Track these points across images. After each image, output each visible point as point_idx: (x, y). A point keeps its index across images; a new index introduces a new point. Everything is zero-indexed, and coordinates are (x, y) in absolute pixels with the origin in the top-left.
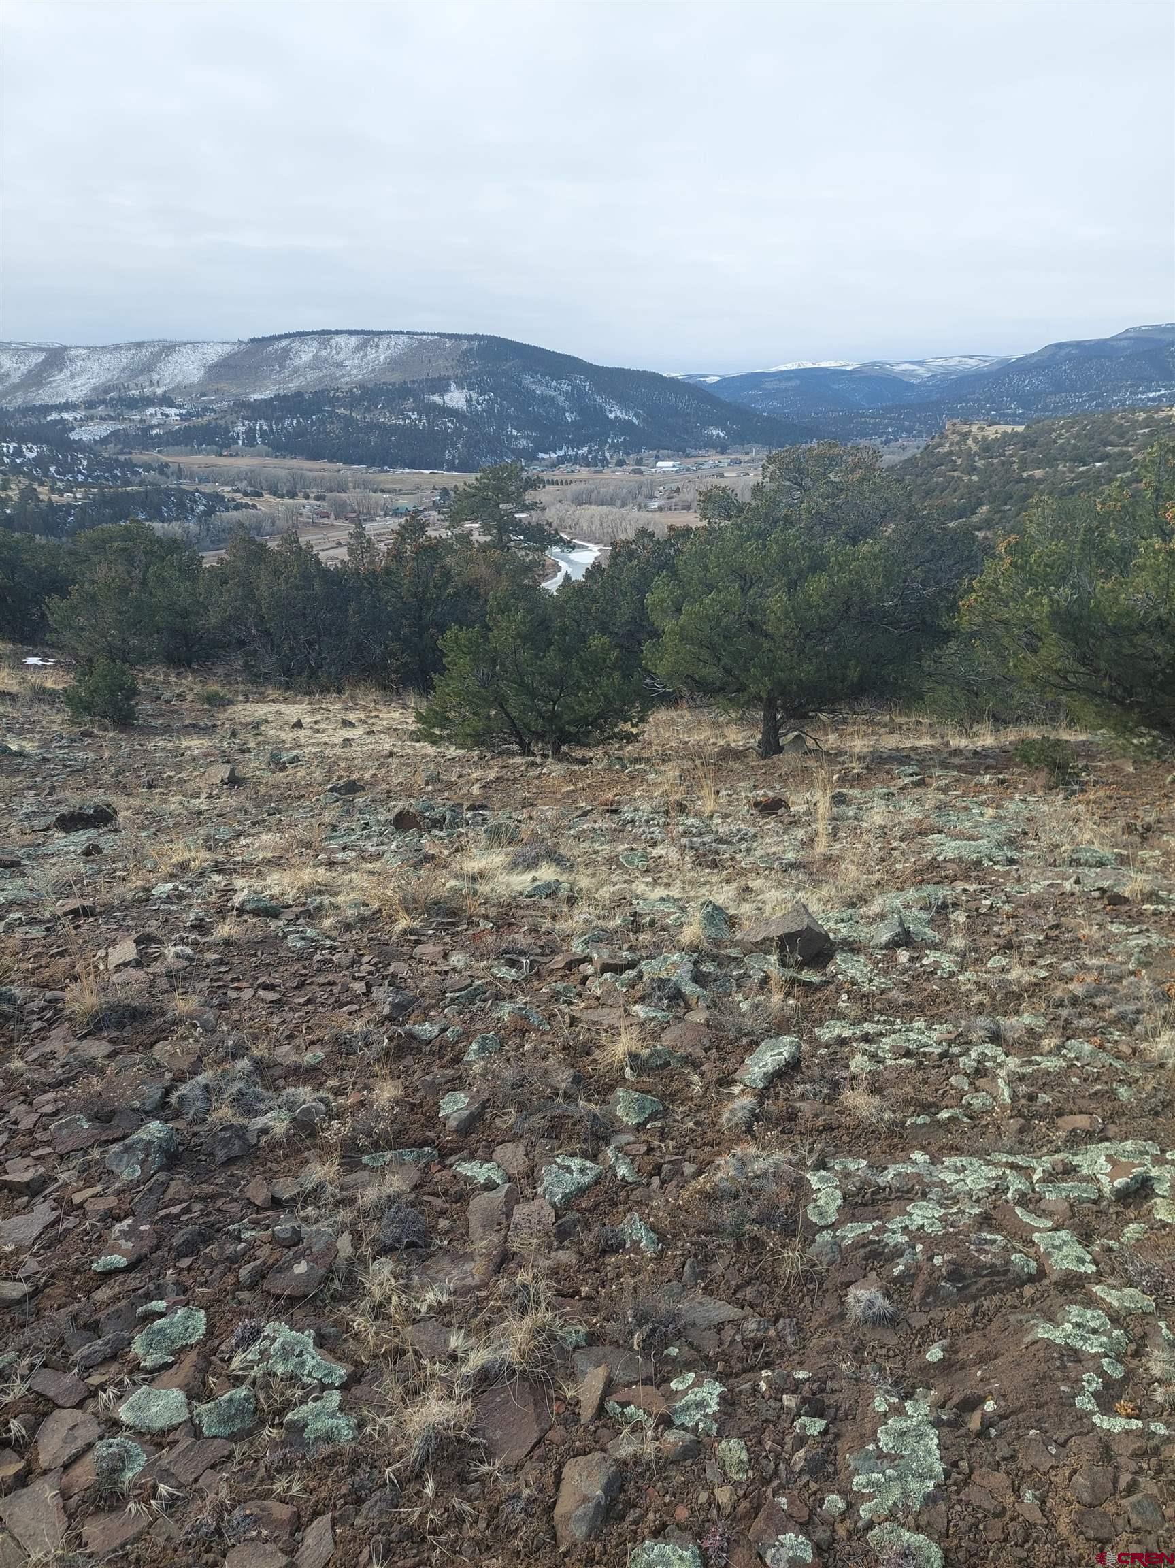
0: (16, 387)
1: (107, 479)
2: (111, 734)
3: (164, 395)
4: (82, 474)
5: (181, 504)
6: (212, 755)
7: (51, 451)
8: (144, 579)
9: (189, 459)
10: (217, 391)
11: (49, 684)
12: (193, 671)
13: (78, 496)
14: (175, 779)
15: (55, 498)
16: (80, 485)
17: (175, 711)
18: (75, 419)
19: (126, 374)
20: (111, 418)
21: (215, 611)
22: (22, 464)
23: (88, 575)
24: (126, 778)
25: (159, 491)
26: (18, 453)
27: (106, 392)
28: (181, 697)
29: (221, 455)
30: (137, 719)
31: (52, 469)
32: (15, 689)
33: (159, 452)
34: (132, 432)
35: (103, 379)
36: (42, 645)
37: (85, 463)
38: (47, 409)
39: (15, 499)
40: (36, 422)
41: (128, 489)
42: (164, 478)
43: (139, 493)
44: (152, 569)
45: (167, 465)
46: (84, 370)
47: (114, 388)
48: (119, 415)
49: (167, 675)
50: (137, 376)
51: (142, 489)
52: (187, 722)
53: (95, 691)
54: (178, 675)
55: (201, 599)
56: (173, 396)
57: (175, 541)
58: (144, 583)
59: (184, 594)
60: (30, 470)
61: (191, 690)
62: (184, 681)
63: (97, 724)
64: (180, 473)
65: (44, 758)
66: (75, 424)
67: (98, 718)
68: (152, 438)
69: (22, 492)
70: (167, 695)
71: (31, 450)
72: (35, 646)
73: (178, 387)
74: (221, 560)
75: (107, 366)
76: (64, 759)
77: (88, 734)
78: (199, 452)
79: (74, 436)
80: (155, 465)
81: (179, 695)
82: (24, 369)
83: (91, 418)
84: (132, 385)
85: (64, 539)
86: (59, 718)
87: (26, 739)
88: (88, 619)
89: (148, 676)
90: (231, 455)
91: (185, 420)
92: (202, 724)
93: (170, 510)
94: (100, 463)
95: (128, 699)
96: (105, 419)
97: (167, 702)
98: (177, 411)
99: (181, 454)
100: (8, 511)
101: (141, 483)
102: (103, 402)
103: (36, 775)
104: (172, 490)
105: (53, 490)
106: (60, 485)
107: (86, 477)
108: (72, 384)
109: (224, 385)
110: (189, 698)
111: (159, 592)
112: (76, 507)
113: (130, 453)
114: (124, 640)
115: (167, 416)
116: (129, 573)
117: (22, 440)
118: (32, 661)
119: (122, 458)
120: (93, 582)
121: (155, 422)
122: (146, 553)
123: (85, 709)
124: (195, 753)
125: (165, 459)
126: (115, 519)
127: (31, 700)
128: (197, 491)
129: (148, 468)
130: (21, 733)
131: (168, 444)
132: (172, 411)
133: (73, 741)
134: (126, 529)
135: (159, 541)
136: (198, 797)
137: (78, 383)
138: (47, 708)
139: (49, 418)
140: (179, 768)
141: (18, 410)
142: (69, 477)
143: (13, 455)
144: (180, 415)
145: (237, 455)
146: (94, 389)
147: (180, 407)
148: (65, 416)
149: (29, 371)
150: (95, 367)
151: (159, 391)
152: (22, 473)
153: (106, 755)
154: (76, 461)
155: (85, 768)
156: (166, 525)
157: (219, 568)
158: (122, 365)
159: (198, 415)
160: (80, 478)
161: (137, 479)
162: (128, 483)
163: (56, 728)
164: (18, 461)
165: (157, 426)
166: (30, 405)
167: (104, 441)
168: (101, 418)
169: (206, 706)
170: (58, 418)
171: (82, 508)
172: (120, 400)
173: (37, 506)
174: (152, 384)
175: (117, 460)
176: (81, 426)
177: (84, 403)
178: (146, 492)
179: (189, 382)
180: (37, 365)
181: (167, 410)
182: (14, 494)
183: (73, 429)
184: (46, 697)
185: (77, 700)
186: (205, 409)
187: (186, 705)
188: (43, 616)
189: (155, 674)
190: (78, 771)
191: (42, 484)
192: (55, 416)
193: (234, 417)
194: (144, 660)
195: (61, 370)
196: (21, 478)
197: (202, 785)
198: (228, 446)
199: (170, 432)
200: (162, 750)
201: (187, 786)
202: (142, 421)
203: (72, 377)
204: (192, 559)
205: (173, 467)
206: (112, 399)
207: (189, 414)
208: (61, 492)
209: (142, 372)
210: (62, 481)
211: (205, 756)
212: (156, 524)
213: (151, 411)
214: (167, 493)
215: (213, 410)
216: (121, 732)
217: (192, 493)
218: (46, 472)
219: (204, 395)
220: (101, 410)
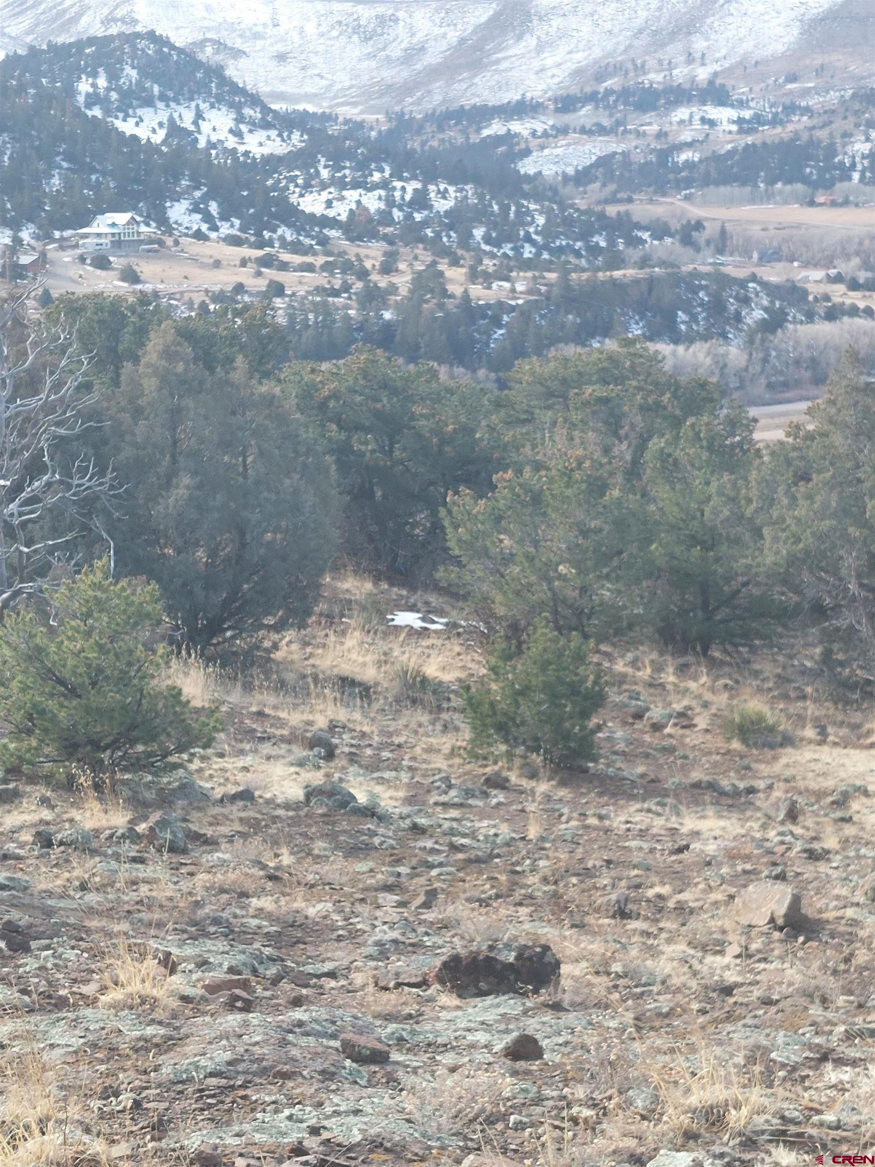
0: (434, 72)
1: (578, 254)
2: (543, 787)
3: (711, 82)
4: (533, 243)
5: (717, 307)
6: (747, 858)
7: (481, 197)
8: (635, 462)
9: (747, 211)
10: (820, 71)
11: (432, 670)
12: (714, 664)
13: (520, 287)
14: (671, 904)
15: (477, 291)
16: (527, 265)
17: (670, 750)
18: (534, 133)
19: (643, 41)
20: (602, 130)
21: (776, 539)
22: (425, 223)
23: (527, 450)
24: (572, 888)
25: (677, 280)
26: (421, 201)
27: (600, 77)
28: (684, 719)
29: (812, 203)
30: (595, 760)
31: (478, 233)
32: (369, 674)
33: (687, 198)
34: (639, 158)
35: (597, 53)
36: (426, 587)
37: (541, 220)
38: (484, 114)
39: (404, 291)
40: (460, 140)
41: (617, 274)
42: (690, 251)
43: (636, 282)
44: (656, 444)
45: (699, 225)
46: (563, 34)
47: (617, 69)
48: (618, 123)
49: (658, 668)
50: (663, 45)
51: (641, 274)
52: (696, 775)
53: (521, 693)
54: (682, 669)
55: (749, 511)
56: (729, 83)
57: (703, 385)
58: (633, 471)
59: (715, 501)
60: (438, 235)
61: (706, 705)
62: (692, 685)
63: (518, 762)
64: (722, 243)
65: (415, 827)
66: (534, 143)
67: (520, 750)
68: (677, 169)
69: (418, 279)
70: (656, 713)
71: (444, 195)
72: (413, 589)
73: (742, 64)
74: (795, 429)
75: (608, 26)
76: (452, 832)
77: (497, 782)
78: (768, 197)
79: (527, 167)
80: (675, 225)
81: (681, 715)
82: (453, 36)
83: (563, 131)
84: (651, 63)
85: (482, 373)
86: (446, 742)
87: (381, 781)
88: (520, 542)
89: (620, 667)
90: (834, 204)
91: (748, 132)
92: (725, 783)
93: (694, 318)
94: (568, 222)
95: (585, 715)
96: (590, 133)
97: (657, 727)
98: (733, 113)
99: (730, 202)
100: (387, 315)
101: (644, 263)
102: (592, 98)
103: (398, 861)
104: (701, 276)
105: (474, 275)
106: (489, 264)
107: (540, 249)
108: (536, 64)
109: (837, 58)
110: (702, 722)
111: (662, 493)
112: (513, 309)
113: (630, 200)
114: (584, 590)
115: (712, 123)
116: (607, 450)
117: (430, 177)
118: (406, 619)
119: (612, 210)
120: (538, 466)
121: (686, 136)
122: (644, 409)
123: (502, 728)
124: (711, 848)
125: (695, 212)
126: (582, 336)
127: (398, 701)
128: (754, 278)
129: (660, 231)
130: (373, 767)
131: (706, 181)
132: (724, 115)
133: (469, 793)
134: (612, 358)
135: (672, 385)
136: (721, 952)
137: (549, 62)
138: (425, 718)
139: (486, 133)
140: (682, 880)
141: (430, 117)
142: (507, 249)
143: (411, 204)
144: (740, 121)
145: (846, 203)
146: (578, 72)
147: (742, 104)
148: (516, 126)
149: (462, 41)
150: (586, 28)
151: (702, 74)
152: (423, 240)
153: (533, 832)
154: (523, 216)
155: (492, 856)
156: (681, 349)
157: (795, 449)
158: (638, 22)
159: (775, 121)
160: (528, 252)
161: (635, 254)
162: (616, 261)
163: (440, 763)
164: (418, 217)
165: (690, 145)
166: (454, 106)
167: (583, 177)
168: (583, 131)
169: (736, 745)
170: (502, 131)
171: (524, 313)
172: (625, 94)
173: (441, 306)
174: (690, 60)
175: (602, 216)
176: (542, 148)
177: (556, 101)
178: (651, 282)
179: (766, 52)
180: (479, 28)
181: (714, 112)
182: (403, 281)
183: (527, 152)
184: (429, 697)
185: (486, 708)
186: (791, 109)
187: (693, 739)
188: (436, 528)
189: (634, 664)
190: (478, 860)
191: (455, 262)
192: (496, 128)
193: (848, 125)
194: (618, 632)
195: (520, 37)
196: (420, 250)
197: (728, 924)
198: (827, 185)
199: (716, 158)
200: (643, 834)
201: (694, 923)
202: (661, 135)
203: (540, 49)
204: (733, 424)
205: (711, 230)
206: (609, 92)
207: (758, 119)
208: (488, 279)
209: (673, 36)
210: (493, 256)
211: (732, 856)
212: (664, 348)
213: (682, 113)
214: (691, 283)
215: (807, 110)
216: (563, 783)
217: (743, 283)
218: (466, 239)
219: (792, 78)
220: (585, 114)
